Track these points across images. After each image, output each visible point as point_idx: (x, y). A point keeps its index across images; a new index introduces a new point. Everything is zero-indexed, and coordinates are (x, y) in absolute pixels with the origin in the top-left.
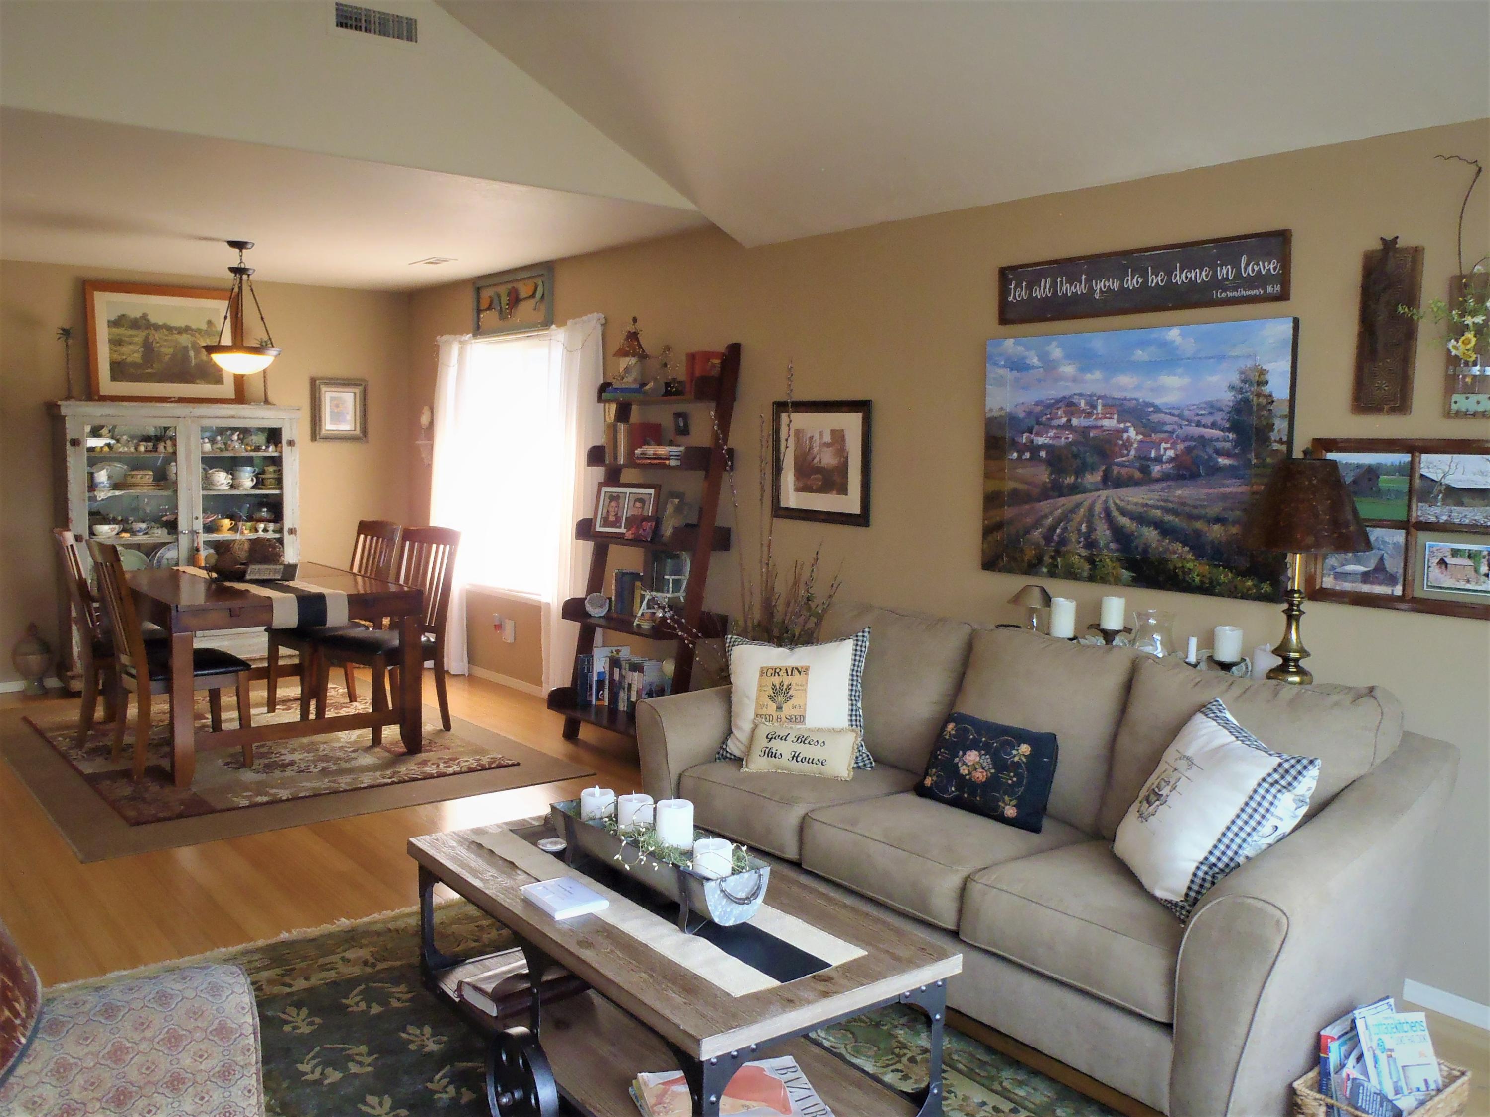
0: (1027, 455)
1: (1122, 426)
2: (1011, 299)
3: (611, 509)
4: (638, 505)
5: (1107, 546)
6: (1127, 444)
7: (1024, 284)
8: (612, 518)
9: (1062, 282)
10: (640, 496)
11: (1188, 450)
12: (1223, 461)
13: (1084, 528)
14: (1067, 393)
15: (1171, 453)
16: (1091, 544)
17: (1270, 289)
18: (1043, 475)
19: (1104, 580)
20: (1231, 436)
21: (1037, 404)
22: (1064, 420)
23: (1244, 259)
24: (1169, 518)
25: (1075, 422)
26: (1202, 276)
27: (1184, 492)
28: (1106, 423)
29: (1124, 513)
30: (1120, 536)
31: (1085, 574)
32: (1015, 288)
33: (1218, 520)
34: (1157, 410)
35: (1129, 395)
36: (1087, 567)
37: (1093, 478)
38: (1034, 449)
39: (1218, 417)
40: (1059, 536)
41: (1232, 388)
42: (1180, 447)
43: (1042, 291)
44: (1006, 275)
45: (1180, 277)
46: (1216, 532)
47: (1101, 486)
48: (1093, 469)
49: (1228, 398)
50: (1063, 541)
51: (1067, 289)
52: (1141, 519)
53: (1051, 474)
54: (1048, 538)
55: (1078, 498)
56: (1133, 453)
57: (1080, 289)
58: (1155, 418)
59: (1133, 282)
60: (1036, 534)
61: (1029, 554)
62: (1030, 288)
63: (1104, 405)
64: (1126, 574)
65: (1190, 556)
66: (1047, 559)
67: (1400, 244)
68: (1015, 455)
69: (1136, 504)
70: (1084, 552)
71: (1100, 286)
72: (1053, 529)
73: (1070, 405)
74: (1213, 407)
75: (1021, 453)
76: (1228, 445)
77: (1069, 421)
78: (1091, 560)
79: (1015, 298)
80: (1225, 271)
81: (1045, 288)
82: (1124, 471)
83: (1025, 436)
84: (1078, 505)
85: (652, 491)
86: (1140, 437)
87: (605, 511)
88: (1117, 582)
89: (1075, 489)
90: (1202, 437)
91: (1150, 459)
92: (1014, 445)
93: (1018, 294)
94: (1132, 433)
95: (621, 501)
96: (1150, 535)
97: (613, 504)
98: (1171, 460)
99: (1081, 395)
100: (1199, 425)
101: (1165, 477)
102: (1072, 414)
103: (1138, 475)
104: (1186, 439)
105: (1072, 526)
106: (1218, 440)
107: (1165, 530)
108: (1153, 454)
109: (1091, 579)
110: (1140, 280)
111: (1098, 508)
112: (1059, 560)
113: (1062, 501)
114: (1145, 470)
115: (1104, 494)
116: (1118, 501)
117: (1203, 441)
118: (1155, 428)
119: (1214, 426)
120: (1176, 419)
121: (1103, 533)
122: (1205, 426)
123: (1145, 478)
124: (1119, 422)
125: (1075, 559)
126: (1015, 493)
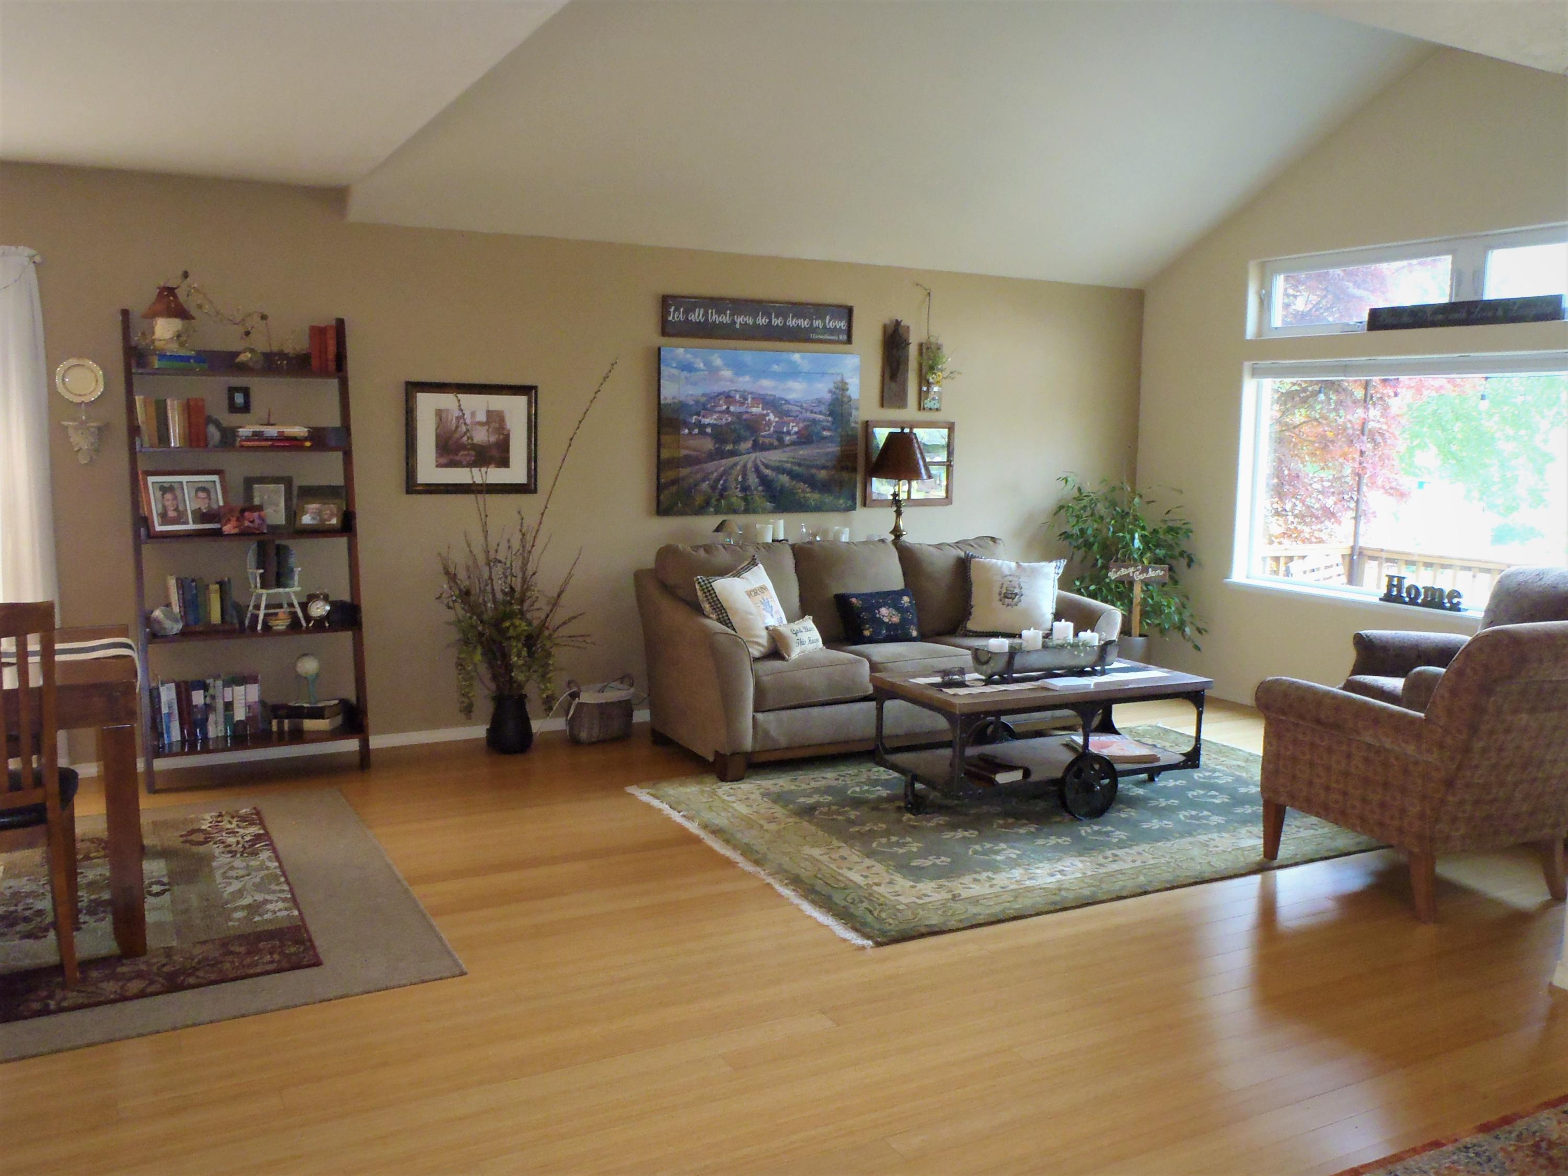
0: (696, 431)
1: (765, 412)
2: (670, 318)
3: (167, 503)
4: (202, 495)
5: (756, 489)
6: (769, 423)
7: (682, 310)
8: (172, 514)
9: (712, 313)
10: (200, 485)
11: (806, 427)
12: (826, 433)
13: (740, 478)
14: (726, 390)
15: (796, 429)
16: (745, 489)
17: (841, 337)
18: (709, 445)
19: (754, 512)
20: (830, 419)
21: (703, 395)
22: (725, 407)
23: (828, 318)
24: (796, 468)
25: (732, 409)
26: (804, 323)
27: (803, 452)
28: (754, 410)
29: (767, 466)
30: (765, 482)
31: (742, 508)
32: (675, 311)
33: (824, 467)
34: (787, 402)
35: (770, 393)
36: (743, 503)
37: (746, 445)
38: (702, 427)
39: (823, 408)
40: (722, 485)
41: (830, 391)
42: (801, 425)
43: (697, 316)
44: (666, 301)
45: (792, 322)
46: (823, 474)
47: (751, 450)
48: (745, 439)
49: (828, 397)
50: (725, 489)
51: (715, 318)
52: (779, 470)
53: (715, 444)
54: (713, 488)
55: (736, 459)
56: (772, 429)
57: (726, 319)
58: (786, 407)
59: (762, 321)
60: (705, 486)
61: (699, 500)
62: (686, 312)
63: (753, 399)
64: (769, 505)
65: (808, 490)
66: (713, 502)
67: (902, 324)
68: (687, 431)
69: (775, 461)
70: (740, 495)
71: (740, 320)
72: (717, 480)
73: (728, 397)
74: (819, 402)
75: (690, 430)
76: (828, 424)
77: (728, 408)
78: (745, 499)
79: (673, 318)
80: (818, 323)
81: (699, 315)
82: (767, 441)
83: (695, 417)
84: (736, 464)
85: (215, 478)
86: (777, 419)
87: (160, 506)
88: (765, 511)
89: (733, 453)
90: (814, 419)
91: (783, 433)
92: (686, 424)
93: (675, 316)
94: (772, 417)
95: (178, 493)
96: (784, 479)
97: (168, 496)
98: (796, 433)
99: (736, 391)
100: (812, 412)
101: (793, 443)
102: (730, 403)
103: (776, 443)
104: (804, 420)
105: (731, 479)
106: (822, 422)
107: (793, 475)
108: (785, 429)
109: (747, 511)
110: (767, 321)
111: (750, 465)
112: (722, 501)
113: (724, 461)
114: (780, 440)
115: (753, 456)
116: (763, 460)
117: (814, 422)
118: (787, 413)
119: (820, 413)
120: (798, 409)
121: (753, 480)
122: (815, 413)
123: (781, 444)
124: (763, 409)
125: (734, 500)
126: (687, 457)
